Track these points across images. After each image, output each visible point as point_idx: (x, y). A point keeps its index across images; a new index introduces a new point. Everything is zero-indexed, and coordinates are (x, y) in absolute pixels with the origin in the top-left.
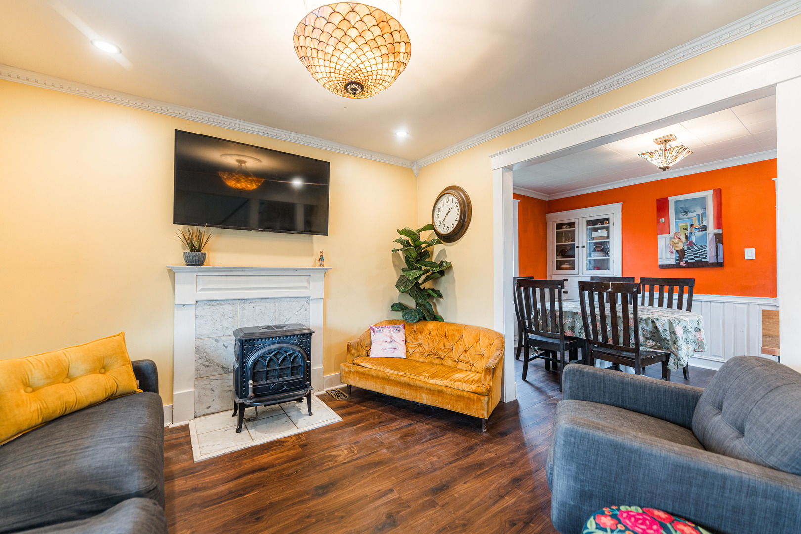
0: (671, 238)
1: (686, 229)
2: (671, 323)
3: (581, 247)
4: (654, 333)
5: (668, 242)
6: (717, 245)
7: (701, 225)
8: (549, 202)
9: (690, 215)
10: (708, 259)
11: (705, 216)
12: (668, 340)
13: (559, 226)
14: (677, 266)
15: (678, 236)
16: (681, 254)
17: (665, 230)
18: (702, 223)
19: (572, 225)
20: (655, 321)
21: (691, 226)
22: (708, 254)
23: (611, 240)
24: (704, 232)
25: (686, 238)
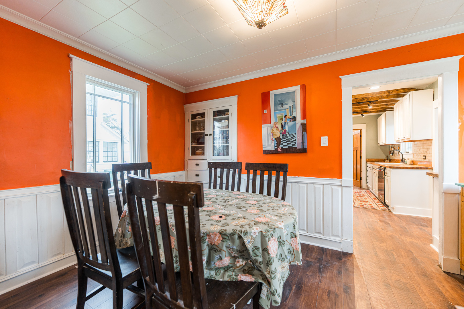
0: (272, 127)
1: (282, 119)
2: (263, 237)
3: (209, 135)
4: (243, 251)
5: (269, 131)
6: (303, 133)
7: (292, 116)
8: (186, 94)
9: (285, 107)
10: (296, 146)
11: (295, 108)
12: (260, 263)
13: (194, 116)
14: (275, 152)
15: (276, 126)
16: (278, 141)
17: (266, 120)
18: (293, 114)
19: (202, 115)
20: (242, 235)
21: (286, 116)
22: (297, 142)
23: (230, 129)
24: (293, 123)
25: (282, 128)
